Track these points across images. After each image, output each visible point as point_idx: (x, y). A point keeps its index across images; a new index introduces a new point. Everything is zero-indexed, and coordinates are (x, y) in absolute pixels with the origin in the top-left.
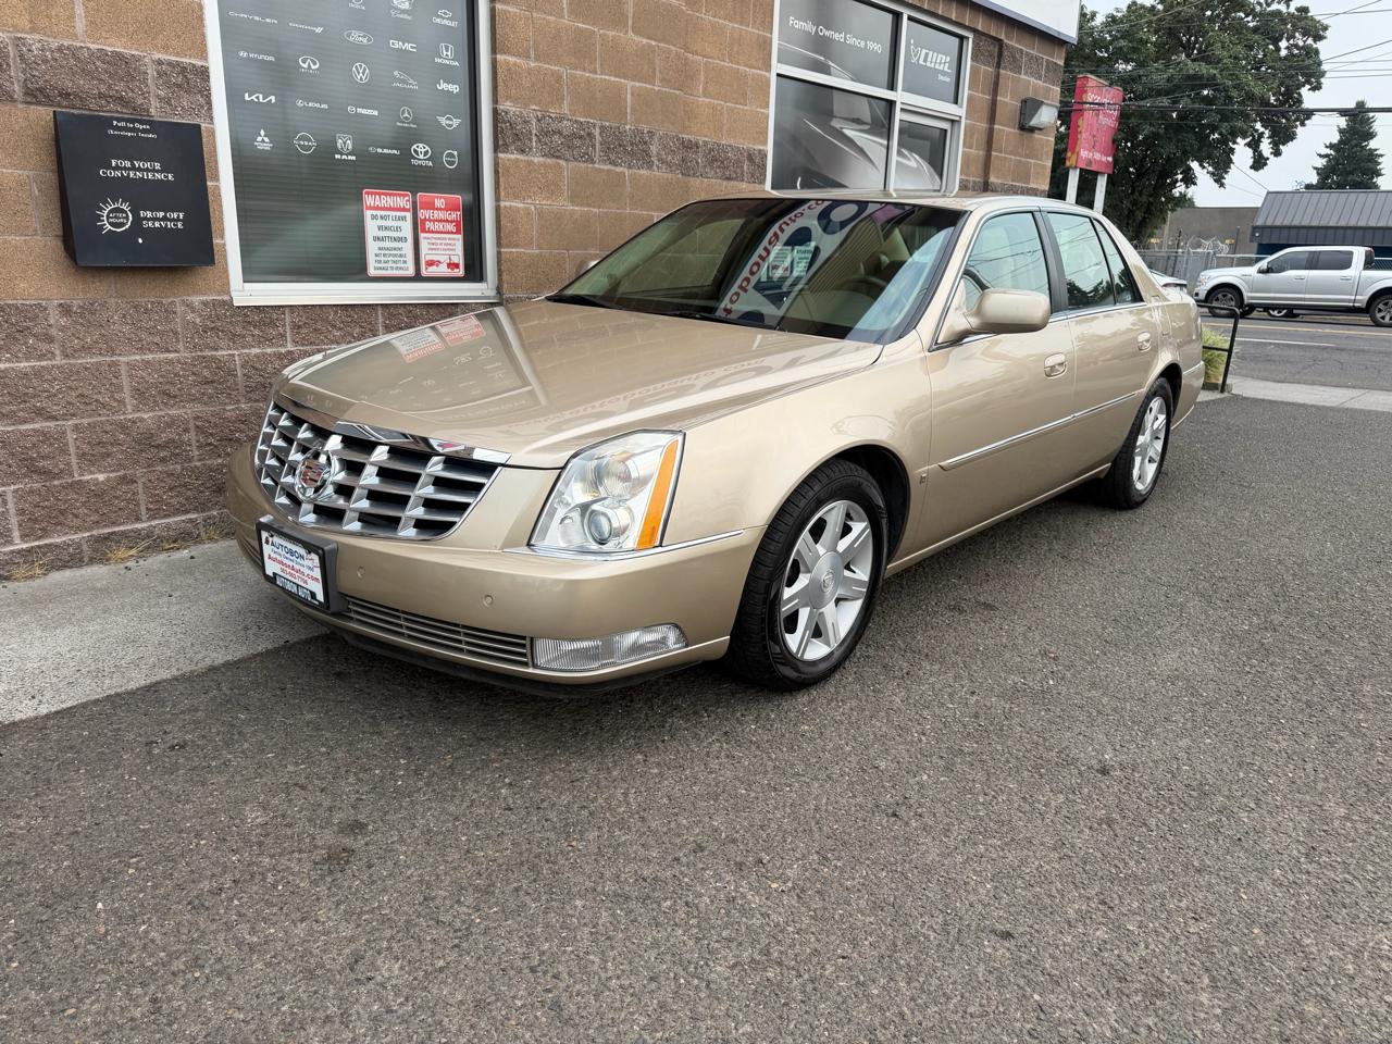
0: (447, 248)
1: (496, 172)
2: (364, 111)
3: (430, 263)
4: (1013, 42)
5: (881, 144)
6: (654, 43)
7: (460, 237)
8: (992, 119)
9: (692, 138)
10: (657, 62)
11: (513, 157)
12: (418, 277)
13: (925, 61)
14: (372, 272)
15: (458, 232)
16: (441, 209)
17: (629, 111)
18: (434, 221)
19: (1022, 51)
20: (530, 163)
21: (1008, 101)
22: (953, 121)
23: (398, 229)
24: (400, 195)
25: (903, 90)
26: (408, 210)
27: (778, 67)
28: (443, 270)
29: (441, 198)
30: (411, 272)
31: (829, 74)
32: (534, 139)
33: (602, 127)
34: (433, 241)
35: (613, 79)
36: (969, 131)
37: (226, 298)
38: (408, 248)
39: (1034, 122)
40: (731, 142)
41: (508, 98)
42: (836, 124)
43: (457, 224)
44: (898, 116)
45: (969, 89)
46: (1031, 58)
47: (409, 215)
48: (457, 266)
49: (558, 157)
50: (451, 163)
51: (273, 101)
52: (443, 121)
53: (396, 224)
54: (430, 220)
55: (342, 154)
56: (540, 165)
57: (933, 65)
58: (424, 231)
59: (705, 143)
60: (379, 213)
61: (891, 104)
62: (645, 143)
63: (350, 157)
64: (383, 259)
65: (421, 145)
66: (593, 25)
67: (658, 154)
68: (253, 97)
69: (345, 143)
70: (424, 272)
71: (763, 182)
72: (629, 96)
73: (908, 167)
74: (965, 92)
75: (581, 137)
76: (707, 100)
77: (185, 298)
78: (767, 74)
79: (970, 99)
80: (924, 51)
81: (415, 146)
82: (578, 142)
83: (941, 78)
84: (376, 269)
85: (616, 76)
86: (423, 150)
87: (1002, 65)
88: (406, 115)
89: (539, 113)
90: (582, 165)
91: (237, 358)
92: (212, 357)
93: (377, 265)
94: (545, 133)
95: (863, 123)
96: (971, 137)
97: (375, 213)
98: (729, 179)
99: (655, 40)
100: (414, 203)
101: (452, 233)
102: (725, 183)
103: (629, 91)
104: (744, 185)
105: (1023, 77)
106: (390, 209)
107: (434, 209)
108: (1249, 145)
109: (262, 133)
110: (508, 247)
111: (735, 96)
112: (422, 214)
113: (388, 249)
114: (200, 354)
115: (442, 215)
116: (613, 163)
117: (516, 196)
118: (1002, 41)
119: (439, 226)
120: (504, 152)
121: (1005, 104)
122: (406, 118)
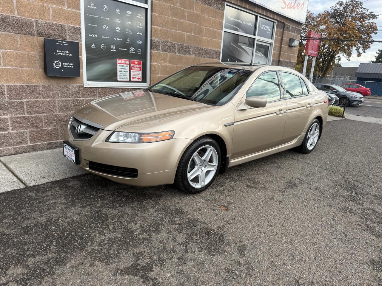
0: (137, 74)
1: (151, 55)
2: (118, 39)
3: (133, 78)
4: (287, 23)
5: (251, 50)
6: (192, 23)
8: (281, 43)
9: (201, 47)
10: (193, 28)
11: (155, 51)
12: (130, 81)
13: (264, 28)
14: (118, 79)
15: (141, 70)
16: (136, 64)
17: (185, 40)
18: (135, 67)
19: (290, 26)
20: (159, 53)
21: (286, 39)
22: (271, 44)
23: (126, 69)
24: (126, 60)
25: (258, 35)
26: (128, 64)
27: (224, 29)
28: (136, 80)
29: (136, 61)
30: (128, 80)
31: (238, 31)
32: (161, 47)
33: (178, 44)
34: (134, 72)
35: (181, 32)
36: (275, 46)
37: (82, 85)
38: (128, 74)
39: (292, 45)
40: (211, 48)
41: (155, 36)
42: (239, 44)
43: (140, 68)
44: (256, 42)
45: (275, 35)
46: (292, 28)
47: (128, 66)
48: (140, 79)
49: (166, 52)
50: (140, 53)
51: (96, 36)
52: (138, 42)
54: (133, 67)
55: (112, 50)
56: (162, 54)
57: (266, 29)
58: (132, 69)
59: (205, 49)
61: (254, 39)
62: (189, 48)
63: (114, 51)
64: (122, 76)
66: (177, 18)
67: (192, 51)
68: (92, 35)
69: (113, 47)
70: (132, 80)
71: (219, 59)
72: (185, 36)
73: (258, 56)
74: (274, 36)
75: (173, 47)
76: (206, 38)
77: (72, 85)
78: (221, 31)
79: (276, 38)
80: (263, 26)
82: (172, 48)
83: (268, 32)
85: (182, 31)
86: (133, 49)
87: (285, 29)
89: (162, 41)
90: (172, 54)
91: (84, 100)
92: (78, 100)
93: (120, 78)
94: (163, 45)
95: (246, 44)
96: (276, 48)
97: (120, 65)
98: (210, 58)
99: (192, 22)
100: (130, 63)
101: (139, 70)
102: (209, 59)
103: (185, 35)
104: (214, 60)
105: (290, 32)
106: (124, 64)
107: (135, 64)
109: (93, 44)
110: (153, 74)
111: (213, 37)
112: (132, 65)
113: (123, 74)
114: (75, 99)
115: (137, 66)
116: (181, 53)
117: (156, 62)
118: (285, 23)
119: (136, 69)
120: (153, 50)
121: (285, 40)
122: (129, 41)
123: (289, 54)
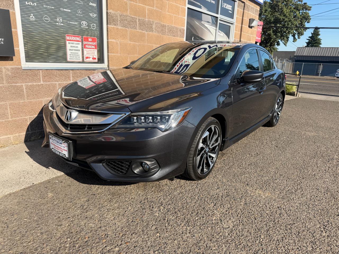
0: (93, 53)
1: (107, 31)
2: (66, 10)
3: (87, 58)
5: (214, 29)
7: (96, 50)
8: (242, 24)
9: (164, 24)
10: (155, 1)
11: (112, 26)
12: (83, 62)
13: (226, 7)
14: (69, 60)
15: (96, 49)
16: (90, 41)
17: (147, 15)
18: (88, 45)
19: (250, 6)
20: (117, 29)
22: (232, 24)
23: (77, 47)
24: (78, 37)
25: (220, 14)
26: (80, 41)
27: (187, 6)
28: (91, 60)
29: (90, 38)
30: (81, 60)
31: (201, 8)
32: (119, 21)
33: (139, 19)
34: (88, 51)
35: (142, 5)
36: (236, 26)
37: (20, 67)
38: (80, 53)
39: (252, 25)
40: (175, 26)
41: (111, 9)
42: (203, 22)
43: (95, 46)
44: (219, 22)
45: (236, 15)
46: (252, 8)
47: (80, 43)
48: (95, 59)
49: (126, 27)
50: (94, 28)
51: (36, 5)
52: (91, 15)
53: (76, 45)
54: (87, 45)
55: (59, 23)
56: (120, 29)
57: (227, 8)
58: (85, 48)
59: (168, 26)
60: (71, 42)
61: (217, 17)
62: (151, 24)
63: (61, 24)
64: (72, 56)
65: (84, 22)
67: (155, 28)
68: (29, 3)
69: (60, 20)
70: (85, 60)
71: (183, 37)
72: (147, 10)
73: (221, 35)
75: (133, 22)
76: (169, 13)
77: (5, 67)
78: (185, 7)
79: (237, 18)
80: (225, 4)
81: (82, 22)
82: (132, 23)
83: (229, 12)
84: (70, 59)
86: (85, 23)
87: (245, 9)
88: (79, 12)
89: (120, 14)
90: (133, 30)
91: (24, 86)
92: (15, 86)
93: (70, 58)
94: (122, 20)
95: (210, 23)
96: (237, 28)
97: (69, 42)
98: (174, 36)
100: (82, 40)
101: (94, 49)
102: (173, 37)
103: (147, 9)
104: (179, 38)
105: (250, 13)
106: (74, 41)
107: (88, 41)
108: (292, 36)
109: (32, 15)
110: (111, 53)
111: (176, 13)
112: (85, 43)
113: (74, 53)
114: (10, 84)
115: (91, 43)
116: (142, 30)
117: (113, 39)
118: (245, 3)
119: (90, 47)
120: (110, 25)
121: (245, 20)
122: (79, 13)
123: (249, 35)
